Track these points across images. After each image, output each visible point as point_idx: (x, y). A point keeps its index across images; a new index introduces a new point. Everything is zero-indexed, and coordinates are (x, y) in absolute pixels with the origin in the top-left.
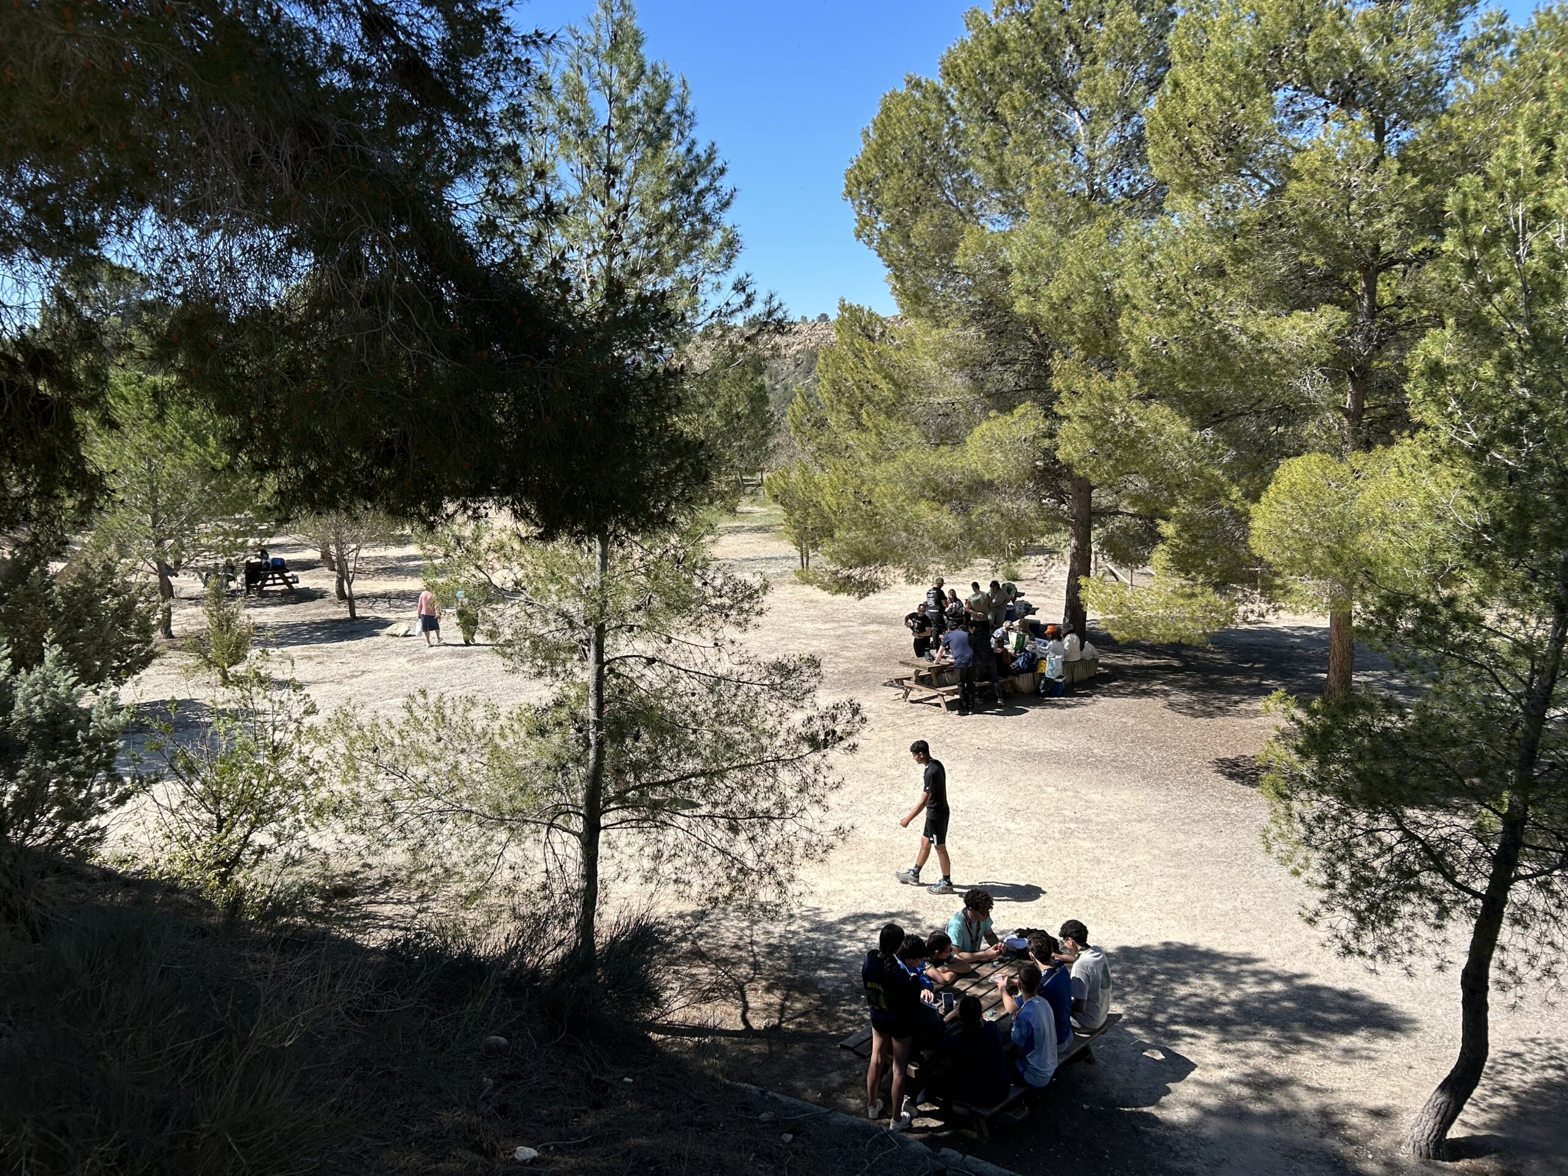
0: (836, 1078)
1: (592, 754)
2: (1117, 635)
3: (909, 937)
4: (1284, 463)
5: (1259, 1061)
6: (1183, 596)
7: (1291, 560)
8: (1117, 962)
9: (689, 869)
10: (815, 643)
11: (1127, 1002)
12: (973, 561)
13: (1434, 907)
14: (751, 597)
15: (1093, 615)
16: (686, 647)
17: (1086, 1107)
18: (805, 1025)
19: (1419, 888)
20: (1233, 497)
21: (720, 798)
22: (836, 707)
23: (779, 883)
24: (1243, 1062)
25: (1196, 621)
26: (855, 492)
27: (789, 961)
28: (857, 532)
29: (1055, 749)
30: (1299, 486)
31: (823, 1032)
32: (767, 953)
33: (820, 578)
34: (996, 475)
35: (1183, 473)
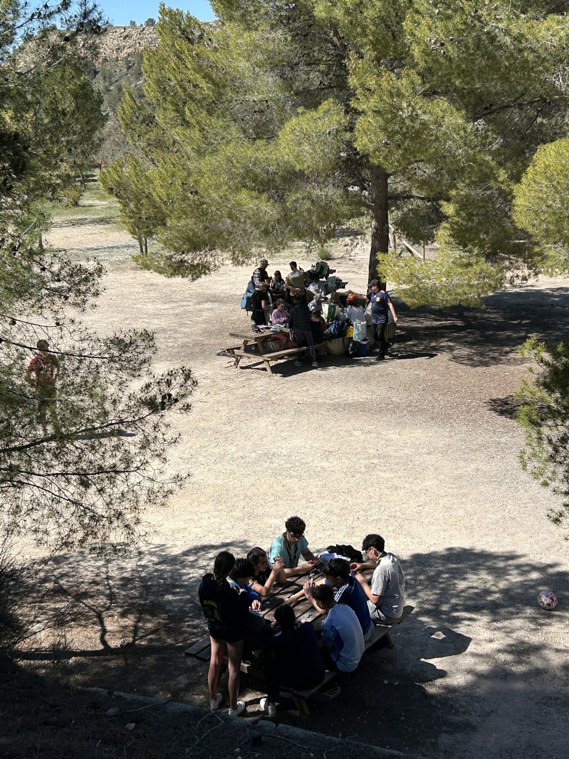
0: (183, 680)
2: (409, 301)
3: (239, 560)
4: (541, 148)
5: (520, 634)
6: (461, 265)
7: (547, 230)
8: (411, 566)
9: (46, 520)
10: (156, 321)
11: (419, 597)
12: (290, 243)
14: (86, 280)
15: (391, 286)
16: (30, 328)
17: (386, 682)
18: (156, 640)
20: (501, 179)
21: (70, 458)
22: (170, 374)
23: (127, 526)
24: (508, 636)
25: (472, 286)
26: (183, 184)
27: (141, 590)
28: (187, 220)
29: (361, 400)
30: (552, 168)
31: (171, 644)
32: (122, 585)
33: (156, 263)
34: (306, 165)
35: (460, 160)
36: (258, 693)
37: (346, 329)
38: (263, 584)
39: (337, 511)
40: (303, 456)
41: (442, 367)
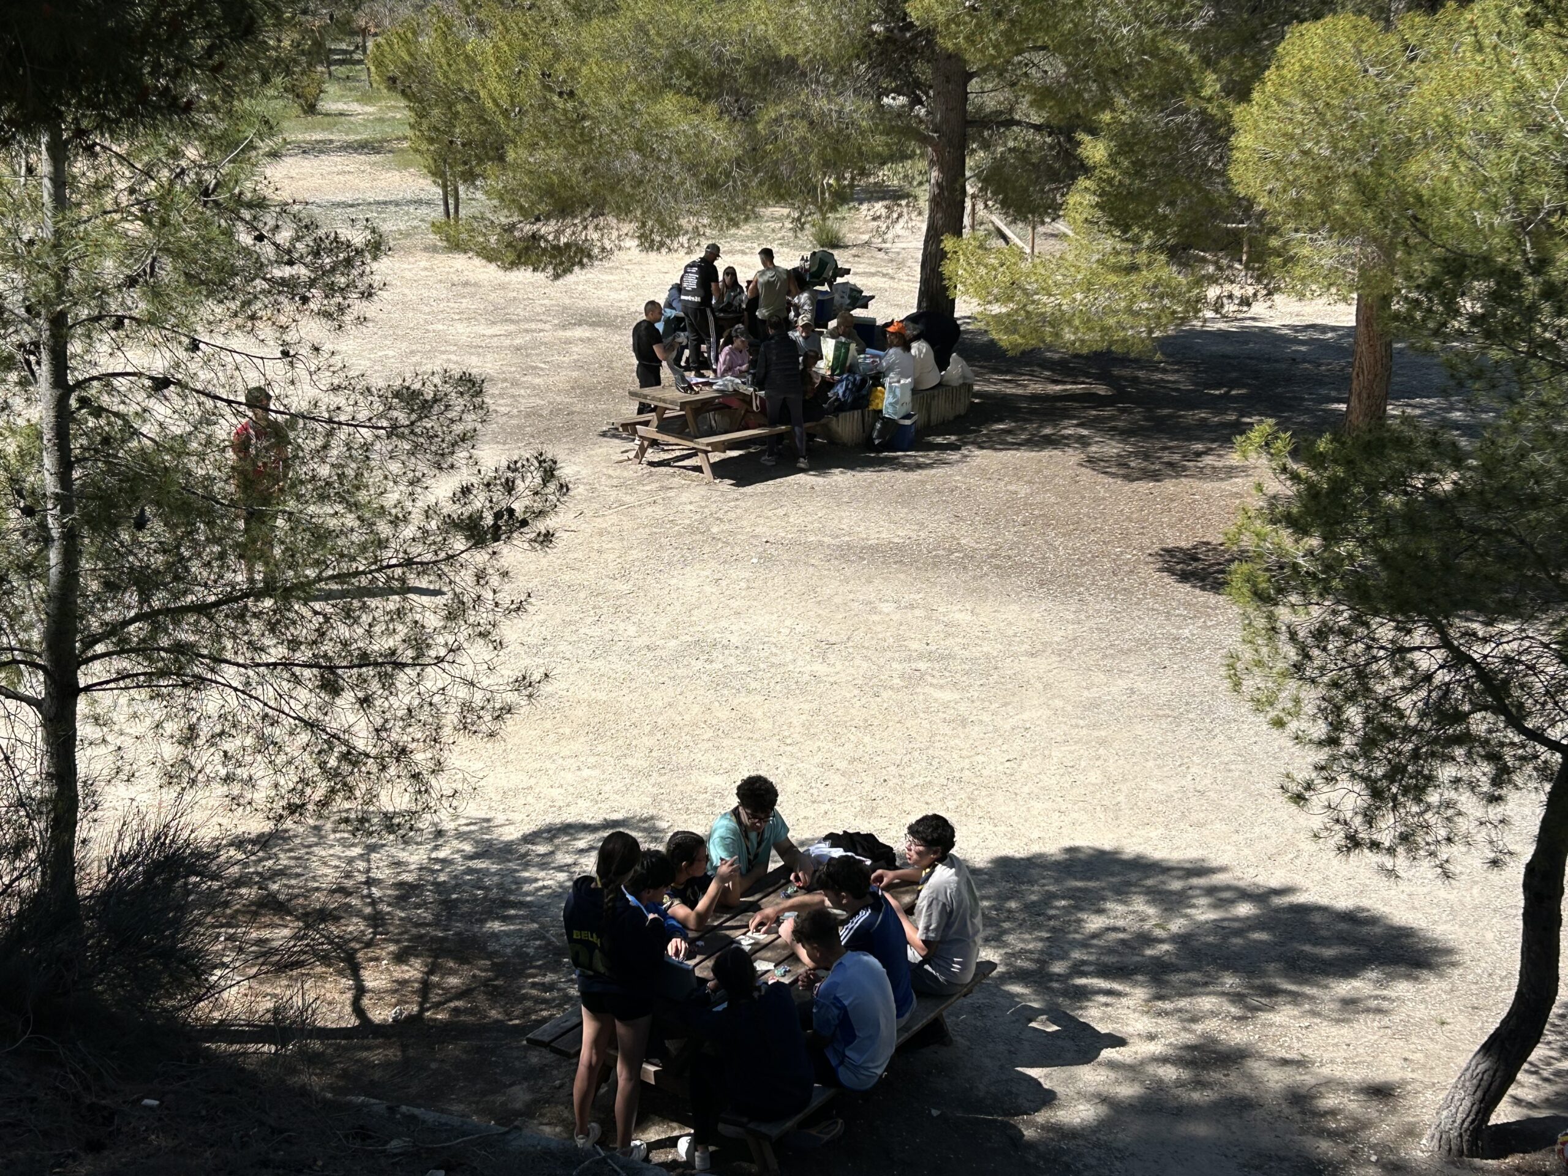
0: (520, 1095)
1: (54, 556)
2: (1003, 339)
4: (1293, 31)
5: (1210, 1026)
6: (1117, 269)
7: (1297, 203)
8: (991, 882)
9: (248, 759)
11: (1005, 945)
13: (1487, 768)
14: (348, 263)
15: (965, 307)
17: (935, 1113)
18: (466, 1011)
19: (1464, 739)
20: (1207, 92)
21: (302, 632)
22: (513, 467)
23: (416, 776)
24: (1185, 1029)
25: (1136, 314)
26: (543, 74)
27: (437, 908)
28: (549, 151)
29: (896, 540)
30: (1315, 73)
31: (497, 1021)
32: (397, 897)
33: (481, 239)
34: (800, 48)
35: (1123, 48)
36: (674, 1125)
37: (870, 393)
38: (692, 905)
39: (843, 765)
40: (774, 650)
41: (1064, 478)
